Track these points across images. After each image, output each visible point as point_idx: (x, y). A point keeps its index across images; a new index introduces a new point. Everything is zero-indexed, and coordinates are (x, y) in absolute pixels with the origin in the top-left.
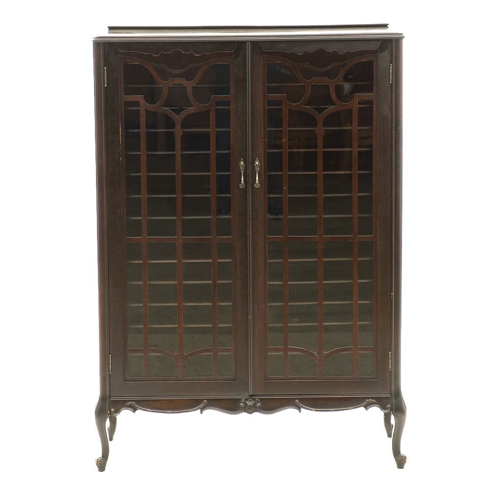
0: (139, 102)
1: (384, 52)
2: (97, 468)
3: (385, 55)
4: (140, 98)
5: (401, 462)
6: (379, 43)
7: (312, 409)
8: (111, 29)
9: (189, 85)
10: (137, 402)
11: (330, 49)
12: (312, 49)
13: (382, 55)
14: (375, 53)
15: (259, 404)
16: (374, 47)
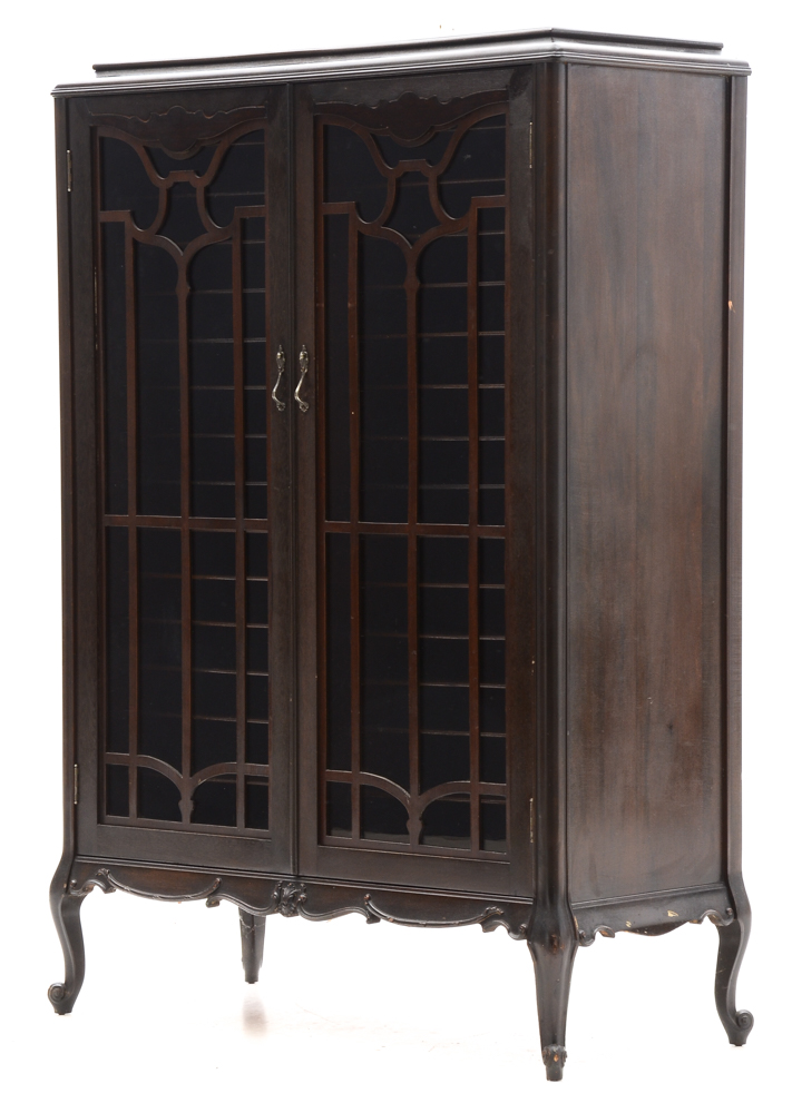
0: (123, 223)
1: (520, 94)
3: (522, 103)
4: (123, 216)
6: (509, 74)
7: (389, 916)
8: (100, 69)
9: (199, 182)
11: (426, 91)
12: (393, 94)
13: (516, 102)
14: (503, 97)
15: (302, 896)
16: (499, 83)
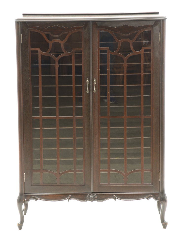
0: (38, 51)
1: (156, 26)
2: (18, 228)
3: (157, 28)
4: (38, 49)
5: (165, 225)
6: (154, 22)
7: (121, 199)
8: (24, 15)
9: (62, 43)
10: (38, 196)
11: (130, 25)
12: (121, 25)
13: (155, 27)
14: (152, 26)
15: (96, 197)
16: (151, 23)
